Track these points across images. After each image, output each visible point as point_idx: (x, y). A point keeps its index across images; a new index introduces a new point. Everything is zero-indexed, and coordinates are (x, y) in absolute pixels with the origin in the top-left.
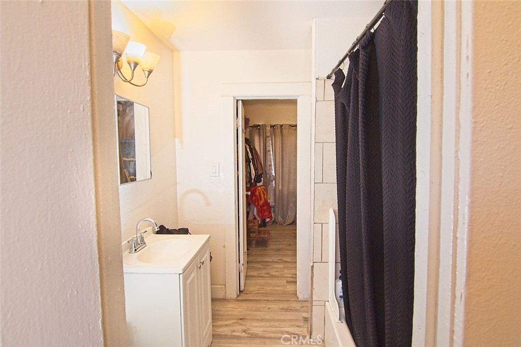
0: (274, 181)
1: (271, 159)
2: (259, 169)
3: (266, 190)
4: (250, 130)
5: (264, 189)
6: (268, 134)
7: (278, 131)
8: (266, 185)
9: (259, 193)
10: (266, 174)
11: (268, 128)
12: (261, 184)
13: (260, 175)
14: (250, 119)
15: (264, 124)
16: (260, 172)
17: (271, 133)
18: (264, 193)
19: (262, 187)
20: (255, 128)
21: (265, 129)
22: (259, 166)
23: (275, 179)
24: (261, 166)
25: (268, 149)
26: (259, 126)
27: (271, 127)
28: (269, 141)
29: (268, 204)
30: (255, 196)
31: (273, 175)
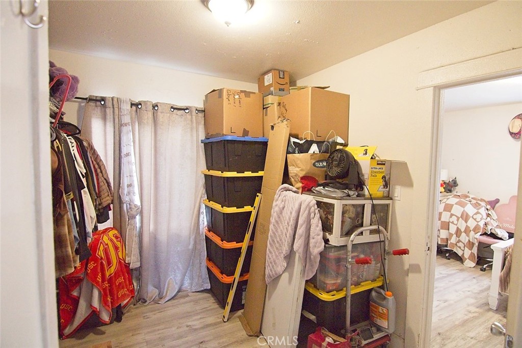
0: (138, 218)
1: (131, 171)
2: (105, 193)
3: (121, 236)
4: (80, 107)
5: (117, 237)
6: (126, 119)
7: (148, 115)
8: (119, 226)
9: (106, 252)
10: (121, 202)
11: (126, 107)
12: (109, 224)
13: (104, 208)
14: (80, 78)
15: (115, 95)
16: (106, 200)
17: (131, 118)
18: (116, 248)
19: (111, 233)
20: (92, 104)
21: (119, 109)
22: (104, 187)
23: (141, 213)
24: (110, 189)
25: (124, 151)
26: (103, 99)
27: (132, 105)
28: (128, 133)
29: (127, 266)
30: (96, 259)
31: (136, 206)
